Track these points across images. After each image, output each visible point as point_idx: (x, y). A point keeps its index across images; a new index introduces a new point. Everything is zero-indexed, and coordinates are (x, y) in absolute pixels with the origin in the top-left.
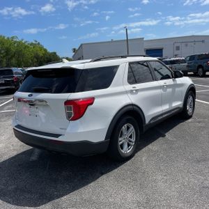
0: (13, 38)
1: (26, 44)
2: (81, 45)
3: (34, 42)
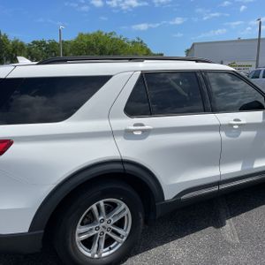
0: (111, 34)
1: (125, 42)
2: (193, 45)
3: (136, 40)
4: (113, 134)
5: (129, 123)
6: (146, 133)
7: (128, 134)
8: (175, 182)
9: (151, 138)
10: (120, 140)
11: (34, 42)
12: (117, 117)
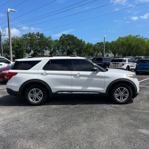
4: (38, 73)
5: (43, 71)
6: (47, 74)
7: (42, 74)
8: (55, 88)
9: (48, 75)
10: (40, 75)
11: (98, 43)
12: (41, 70)
